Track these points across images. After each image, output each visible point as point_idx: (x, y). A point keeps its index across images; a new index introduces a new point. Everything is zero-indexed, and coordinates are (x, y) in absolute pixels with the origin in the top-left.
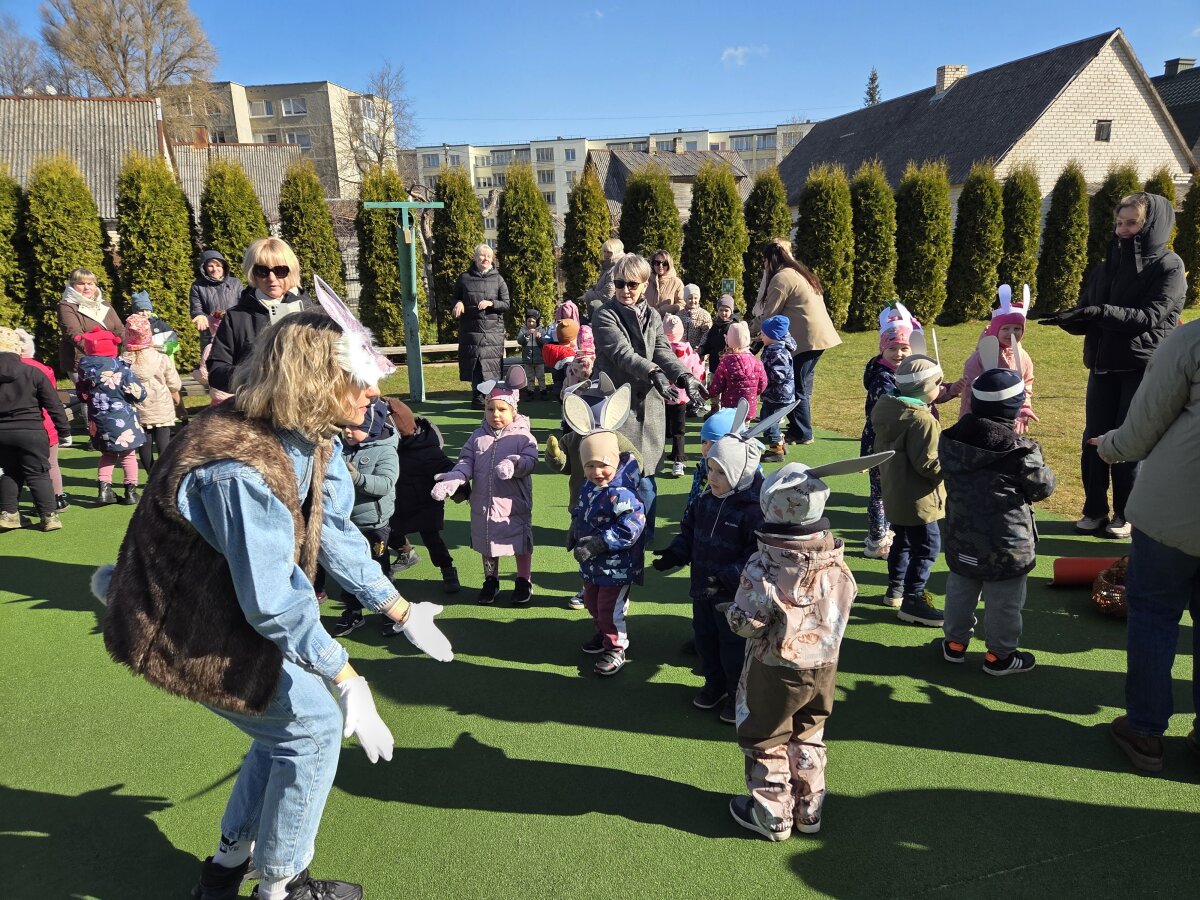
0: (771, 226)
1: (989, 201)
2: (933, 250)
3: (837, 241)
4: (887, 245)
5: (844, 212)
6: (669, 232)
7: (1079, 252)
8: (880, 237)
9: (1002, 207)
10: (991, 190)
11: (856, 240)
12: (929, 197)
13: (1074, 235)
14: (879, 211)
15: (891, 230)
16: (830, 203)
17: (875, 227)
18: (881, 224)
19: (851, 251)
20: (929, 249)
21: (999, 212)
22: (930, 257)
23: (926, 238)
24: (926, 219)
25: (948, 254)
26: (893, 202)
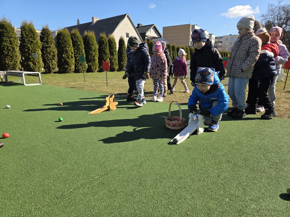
0: (48, 42)
1: (105, 43)
2: (94, 53)
3: (68, 48)
4: (82, 51)
5: (69, 40)
6: (13, 40)
7: (125, 57)
8: (80, 48)
9: (108, 44)
10: (105, 40)
11: (74, 48)
12: (91, 40)
13: (124, 53)
14: (79, 41)
15: (82, 47)
16: (65, 38)
17: (78, 46)
18: (80, 45)
19: (73, 51)
20: (93, 53)
21: (108, 46)
22: (93, 55)
23: (92, 50)
24: (91, 45)
25: (97, 54)
26: (82, 40)
